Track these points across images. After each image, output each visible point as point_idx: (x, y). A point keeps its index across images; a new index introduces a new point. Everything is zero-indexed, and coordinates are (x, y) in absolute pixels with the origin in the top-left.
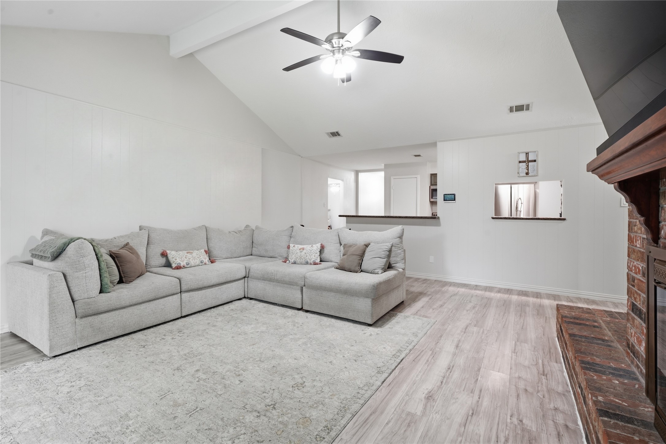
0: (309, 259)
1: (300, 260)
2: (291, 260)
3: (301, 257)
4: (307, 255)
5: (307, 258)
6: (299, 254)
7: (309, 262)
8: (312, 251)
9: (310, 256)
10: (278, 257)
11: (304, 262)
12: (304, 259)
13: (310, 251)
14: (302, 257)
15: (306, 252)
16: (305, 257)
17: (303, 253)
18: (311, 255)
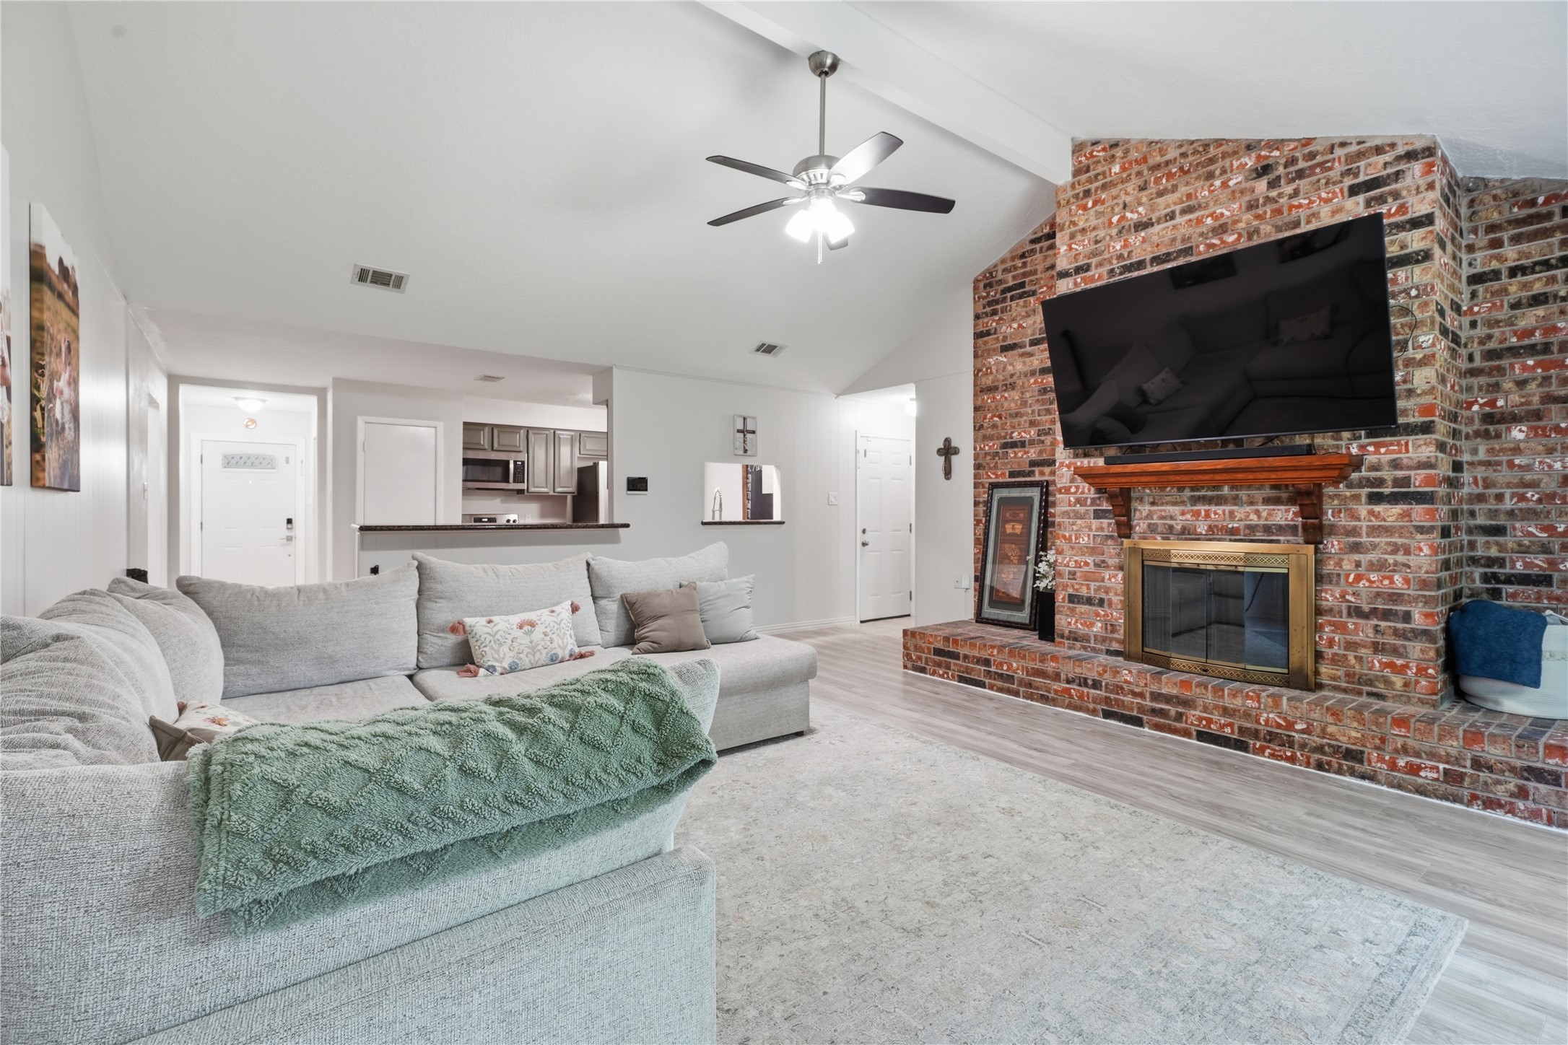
0: (560, 647)
1: (531, 656)
2: (501, 662)
3: (533, 649)
4: (554, 636)
5: (555, 645)
6: (525, 640)
7: (561, 654)
8: (562, 625)
9: (562, 639)
10: (387, 673)
11: (543, 657)
12: (544, 652)
13: (556, 626)
14: (540, 647)
15: (548, 630)
16: (548, 643)
17: (537, 635)
18: (561, 635)
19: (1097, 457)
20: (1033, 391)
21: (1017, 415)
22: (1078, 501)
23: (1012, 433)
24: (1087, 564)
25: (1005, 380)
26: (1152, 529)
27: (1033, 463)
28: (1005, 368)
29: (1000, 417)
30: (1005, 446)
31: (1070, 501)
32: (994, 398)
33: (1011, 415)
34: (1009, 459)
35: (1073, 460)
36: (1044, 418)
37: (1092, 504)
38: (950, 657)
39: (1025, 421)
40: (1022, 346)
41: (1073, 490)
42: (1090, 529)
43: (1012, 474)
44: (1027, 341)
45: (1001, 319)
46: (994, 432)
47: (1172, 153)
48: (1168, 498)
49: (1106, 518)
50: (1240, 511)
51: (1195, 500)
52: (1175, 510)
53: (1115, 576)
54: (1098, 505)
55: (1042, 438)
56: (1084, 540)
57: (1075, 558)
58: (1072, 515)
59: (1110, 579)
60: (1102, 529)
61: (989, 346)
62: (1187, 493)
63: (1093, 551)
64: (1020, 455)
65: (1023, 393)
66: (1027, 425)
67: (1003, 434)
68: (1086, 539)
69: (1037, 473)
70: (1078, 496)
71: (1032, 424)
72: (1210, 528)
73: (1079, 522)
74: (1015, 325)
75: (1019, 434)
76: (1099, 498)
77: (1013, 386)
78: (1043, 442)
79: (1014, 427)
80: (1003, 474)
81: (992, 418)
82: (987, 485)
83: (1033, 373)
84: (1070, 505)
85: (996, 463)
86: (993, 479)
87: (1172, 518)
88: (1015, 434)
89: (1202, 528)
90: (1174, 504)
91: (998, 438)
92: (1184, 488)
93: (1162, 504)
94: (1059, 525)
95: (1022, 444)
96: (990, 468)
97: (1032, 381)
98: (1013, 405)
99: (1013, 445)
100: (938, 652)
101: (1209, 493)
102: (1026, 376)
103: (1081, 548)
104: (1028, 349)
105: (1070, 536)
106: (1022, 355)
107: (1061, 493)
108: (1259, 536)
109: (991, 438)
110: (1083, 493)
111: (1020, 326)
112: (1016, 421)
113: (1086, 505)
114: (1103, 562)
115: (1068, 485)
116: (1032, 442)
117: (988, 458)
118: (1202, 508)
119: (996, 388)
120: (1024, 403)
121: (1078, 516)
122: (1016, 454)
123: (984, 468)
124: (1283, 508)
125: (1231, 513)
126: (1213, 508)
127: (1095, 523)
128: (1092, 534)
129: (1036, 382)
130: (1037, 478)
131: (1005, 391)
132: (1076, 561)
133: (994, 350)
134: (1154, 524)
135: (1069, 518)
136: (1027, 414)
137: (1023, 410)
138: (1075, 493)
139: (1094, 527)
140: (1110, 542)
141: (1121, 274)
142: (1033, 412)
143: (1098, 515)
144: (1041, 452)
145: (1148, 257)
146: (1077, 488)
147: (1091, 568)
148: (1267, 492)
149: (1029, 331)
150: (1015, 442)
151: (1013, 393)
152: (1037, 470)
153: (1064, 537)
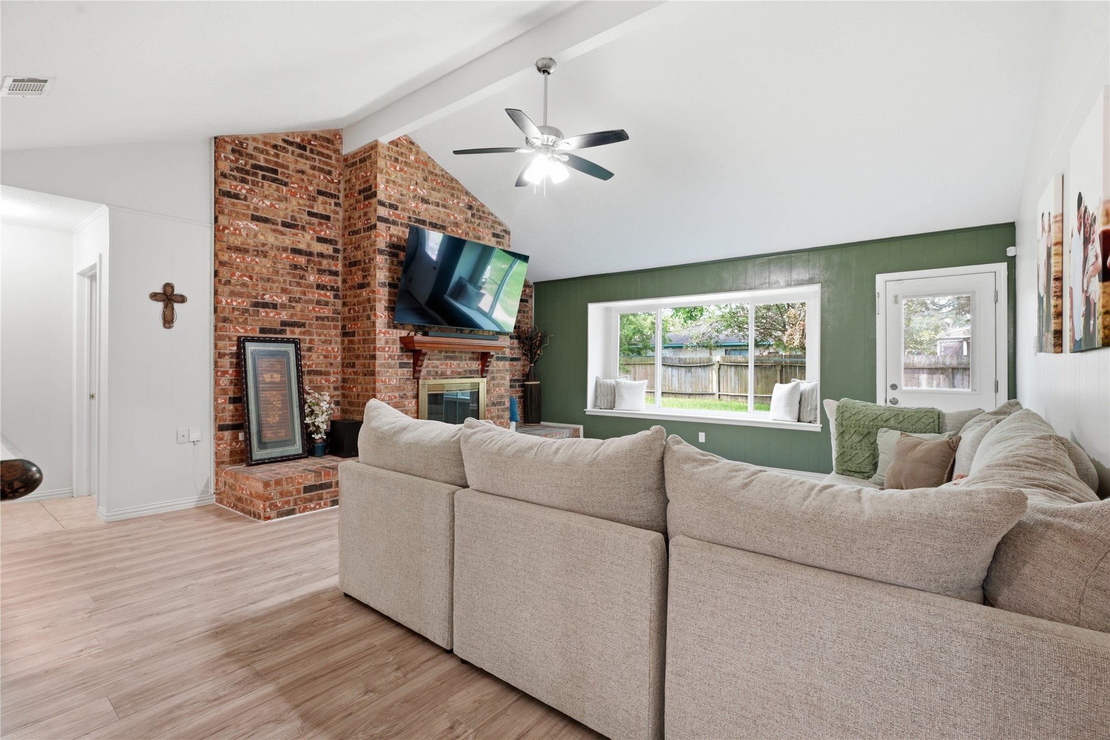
19: (401, 329)
20: (284, 264)
21: (268, 280)
22: (390, 357)
23: (264, 295)
24: (395, 397)
25: (257, 246)
26: (429, 373)
27: (284, 324)
28: (255, 236)
29: (251, 278)
30: (256, 305)
31: (385, 357)
32: (244, 259)
33: (262, 279)
34: (260, 317)
35: (388, 330)
36: (295, 289)
37: (398, 359)
38: (323, 489)
39: (277, 287)
40: (274, 223)
41: (387, 349)
42: (397, 375)
43: (262, 330)
44: (280, 220)
45: (251, 190)
46: (244, 290)
47: (438, 171)
48: (436, 357)
49: (406, 367)
50: (463, 364)
51: (447, 358)
52: (438, 363)
53: (411, 403)
54: (402, 360)
55: (293, 304)
56: (394, 382)
57: (389, 394)
58: (386, 365)
59: (408, 405)
60: (404, 374)
61: (238, 209)
62: (443, 354)
63: (399, 388)
64: (272, 315)
65: (275, 263)
66: (279, 291)
67: (254, 294)
68: (395, 381)
69: (288, 332)
70: (390, 353)
71: (284, 291)
72: (452, 372)
73: (390, 370)
74: (268, 203)
75: (271, 297)
76: (402, 355)
77: (265, 255)
78: (294, 307)
79: (266, 290)
80: (253, 330)
81: (241, 276)
82: (235, 339)
83: (285, 250)
84: (385, 360)
85: (246, 319)
86: (242, 332)
87: (437, 367)
88: (267, 297)
89: (449, 373)
90: (438, 360)
91: (248, 297)
92: (442, 351)
93: (433, 360)
94: (379, 373)
95: (274, 306)
96: (239, 323)
97: (284, 255)
98: (264, 270)
99: (265, 305)
100: (307, 489)
101: (452, 354)
102: (278, 250)
103: (392, 387)
104: (280, 228)
105: (385, 380)
106: (274, 231)
107: (379, 351)
108: (468, 375)
109: (240, 295)
110: (393, 351)
111: (272, 205)
112: (268, 285)
113: (395, 359)
114: (405, 395)
115: (383, 346)
116: (283, 306)
117: (236, 313)
118: (449, 362)
119: (246, 251)
120: (276, 272)
121: (390, 366)
122: (267, 313)
123: (231, 322)
124: (475, 362)
125: (459, 364)
126: (453, 362)
127: (400, 371)
128: (398, 378)
129: (287, 258)
130: (288, 335)
131: (257, 256)
132: (389, 396)
133: (244, 215)
134: (430, 371)
135: (385, 368)
136: (279, 282)
137: (275, 278)
138: (388, 351)
139: (399, 374)
140: (408, 382)
141: (415, 222)
142: (285, 281)
143: (402, 366)
144: (292, 316)
145: (428, 221)
146: (389, 348)
147: (397, 400)
148: (470, 355)
149: (282, 214)
150: (267, 303)
151: (264, 260)
152: (288, 329)
153: (382, 381)
